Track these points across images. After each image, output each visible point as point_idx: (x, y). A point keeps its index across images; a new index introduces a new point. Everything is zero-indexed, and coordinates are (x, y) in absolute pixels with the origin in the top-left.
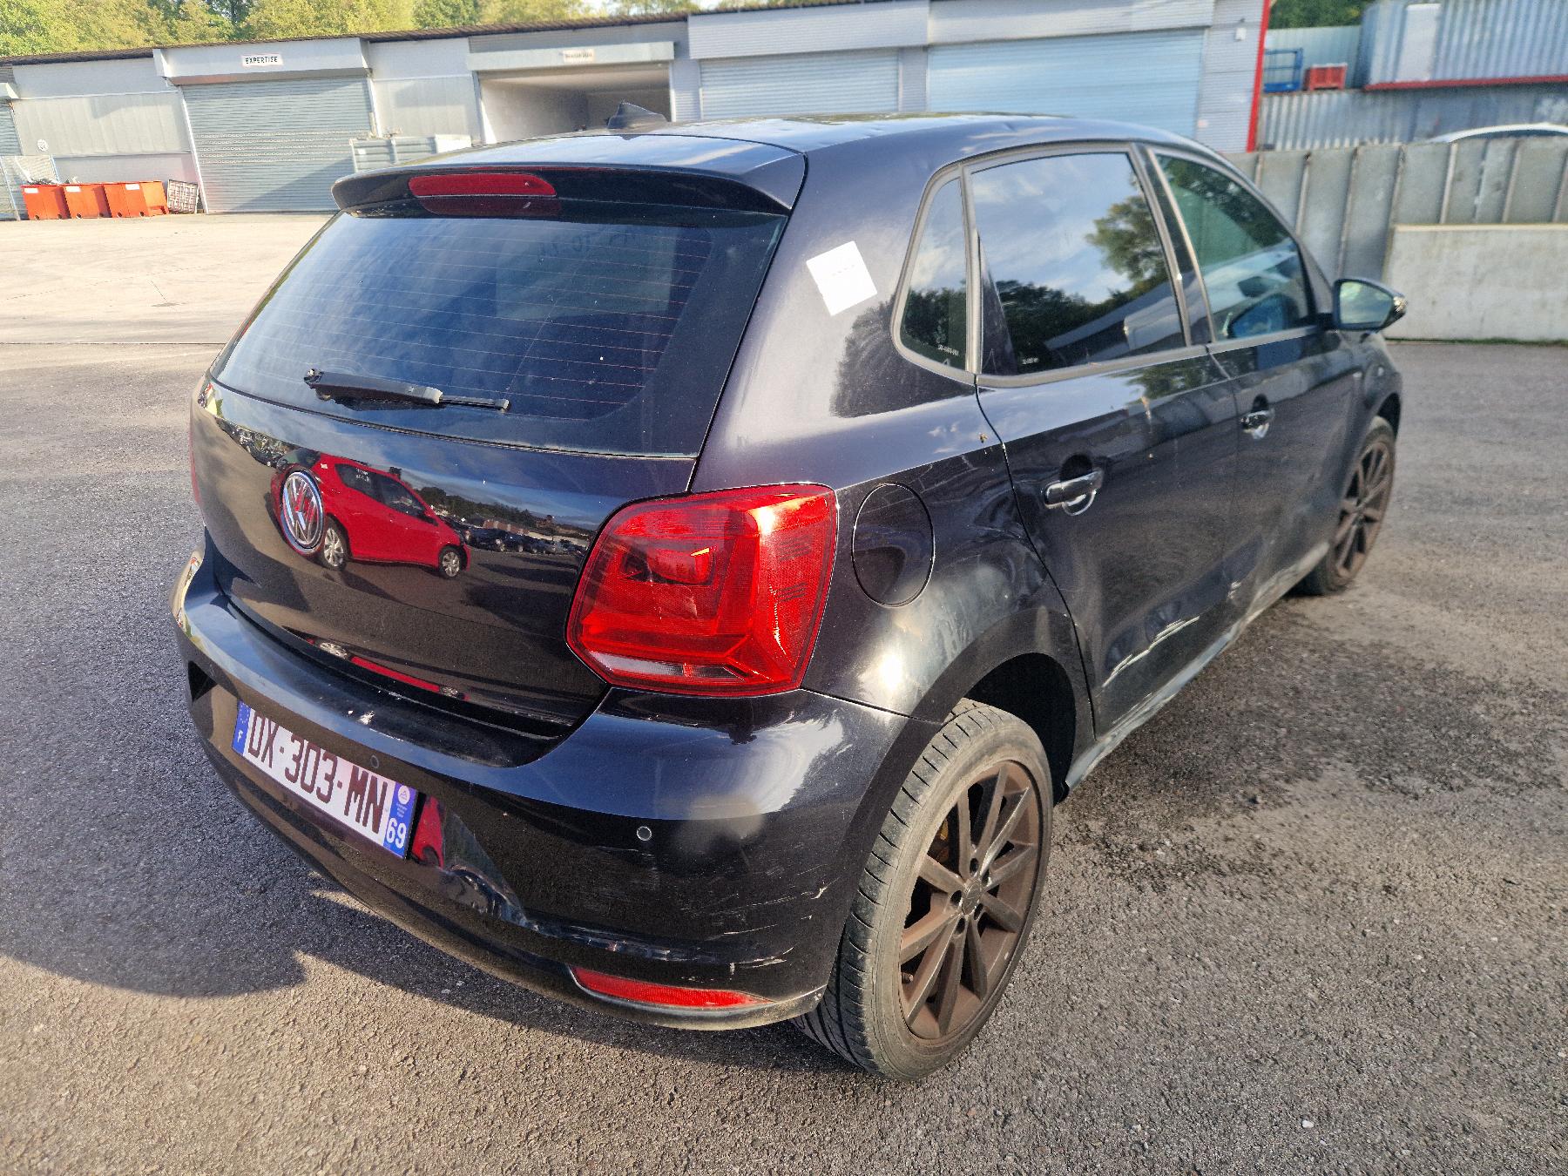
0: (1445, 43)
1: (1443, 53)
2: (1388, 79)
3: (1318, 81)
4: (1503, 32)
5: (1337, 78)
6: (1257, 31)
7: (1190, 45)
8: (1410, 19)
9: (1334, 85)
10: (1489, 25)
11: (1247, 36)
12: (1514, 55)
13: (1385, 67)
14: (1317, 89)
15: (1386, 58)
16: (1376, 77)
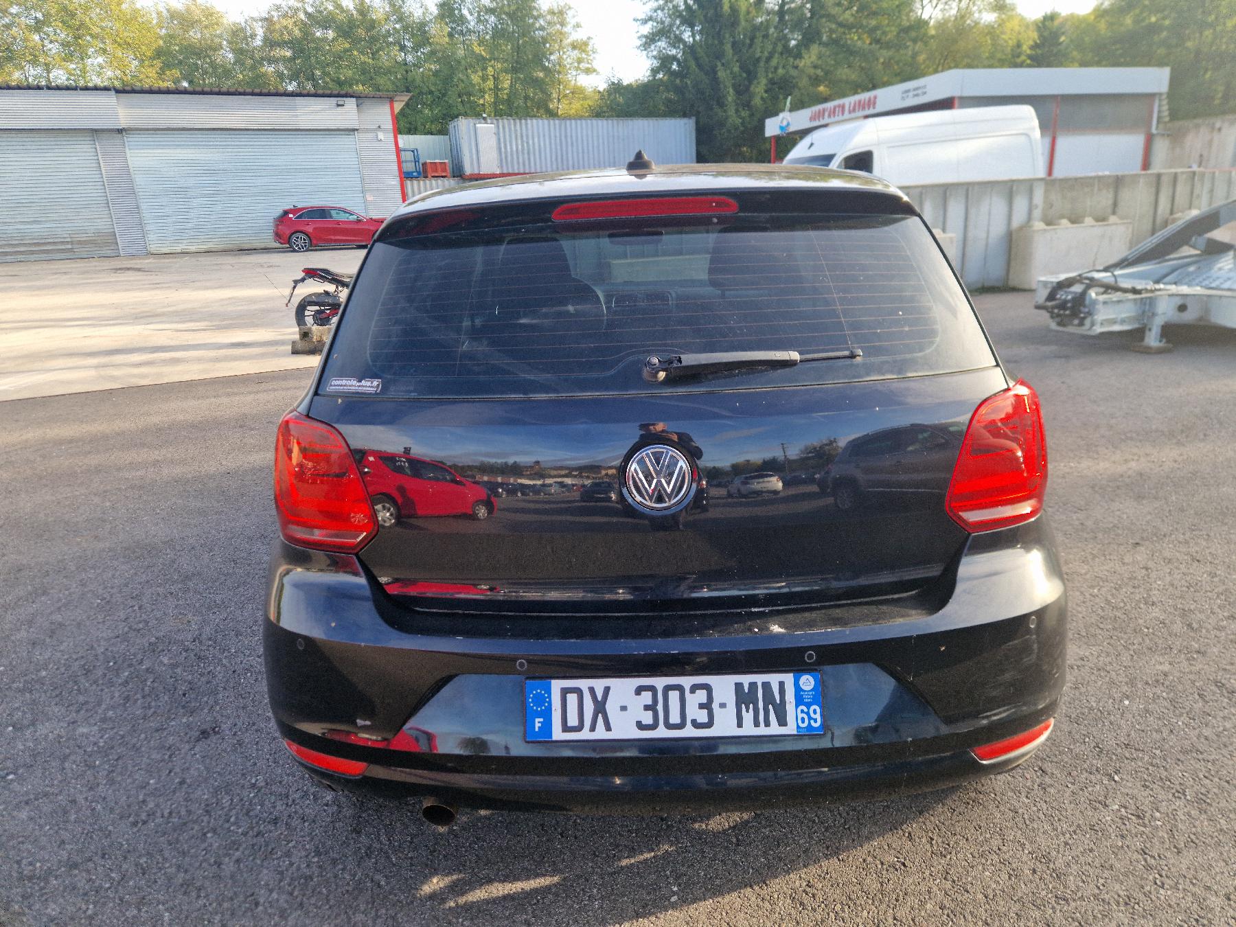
0: (503, 150)
1: (503, 156)
2: (476, 172)
3: (433, 172)
4: (534, 144)
5: (444, 170)
6: (392, 135)
7: (347, 141)
8: (479, 132)
9: (444, 174)
10: (525, 139)
11: (386, 137)
12: (543, 158)
13: (472, 164)
14: (433, 177)
15: (471, 157)
16: (468, 170)
